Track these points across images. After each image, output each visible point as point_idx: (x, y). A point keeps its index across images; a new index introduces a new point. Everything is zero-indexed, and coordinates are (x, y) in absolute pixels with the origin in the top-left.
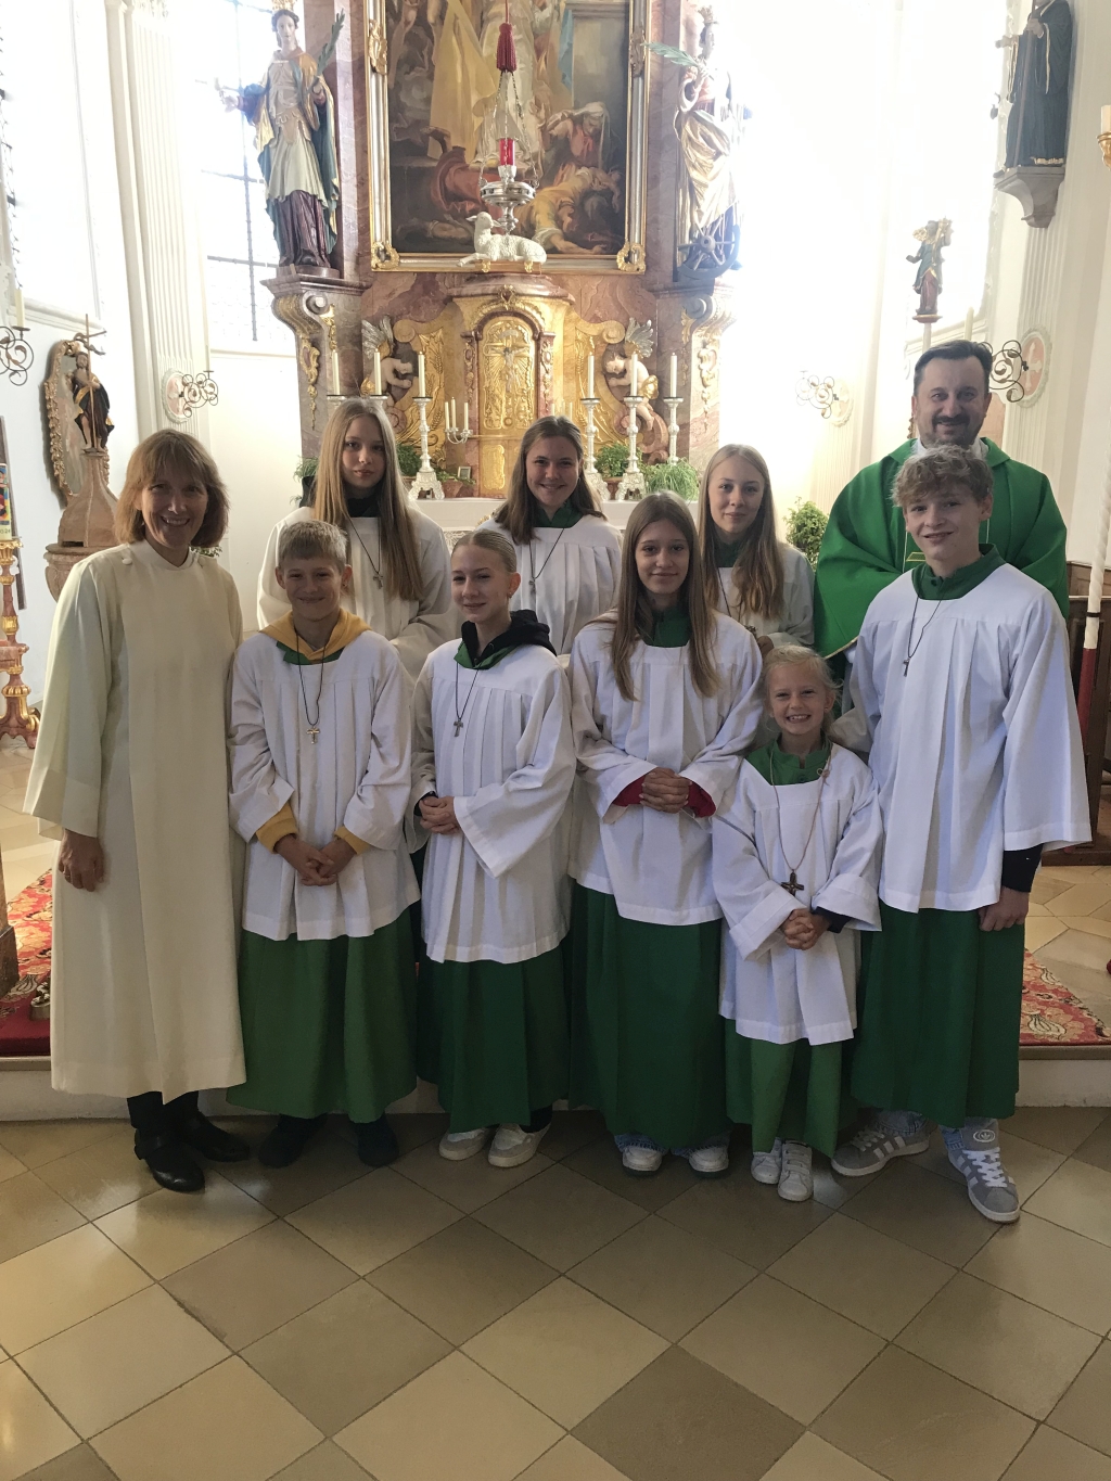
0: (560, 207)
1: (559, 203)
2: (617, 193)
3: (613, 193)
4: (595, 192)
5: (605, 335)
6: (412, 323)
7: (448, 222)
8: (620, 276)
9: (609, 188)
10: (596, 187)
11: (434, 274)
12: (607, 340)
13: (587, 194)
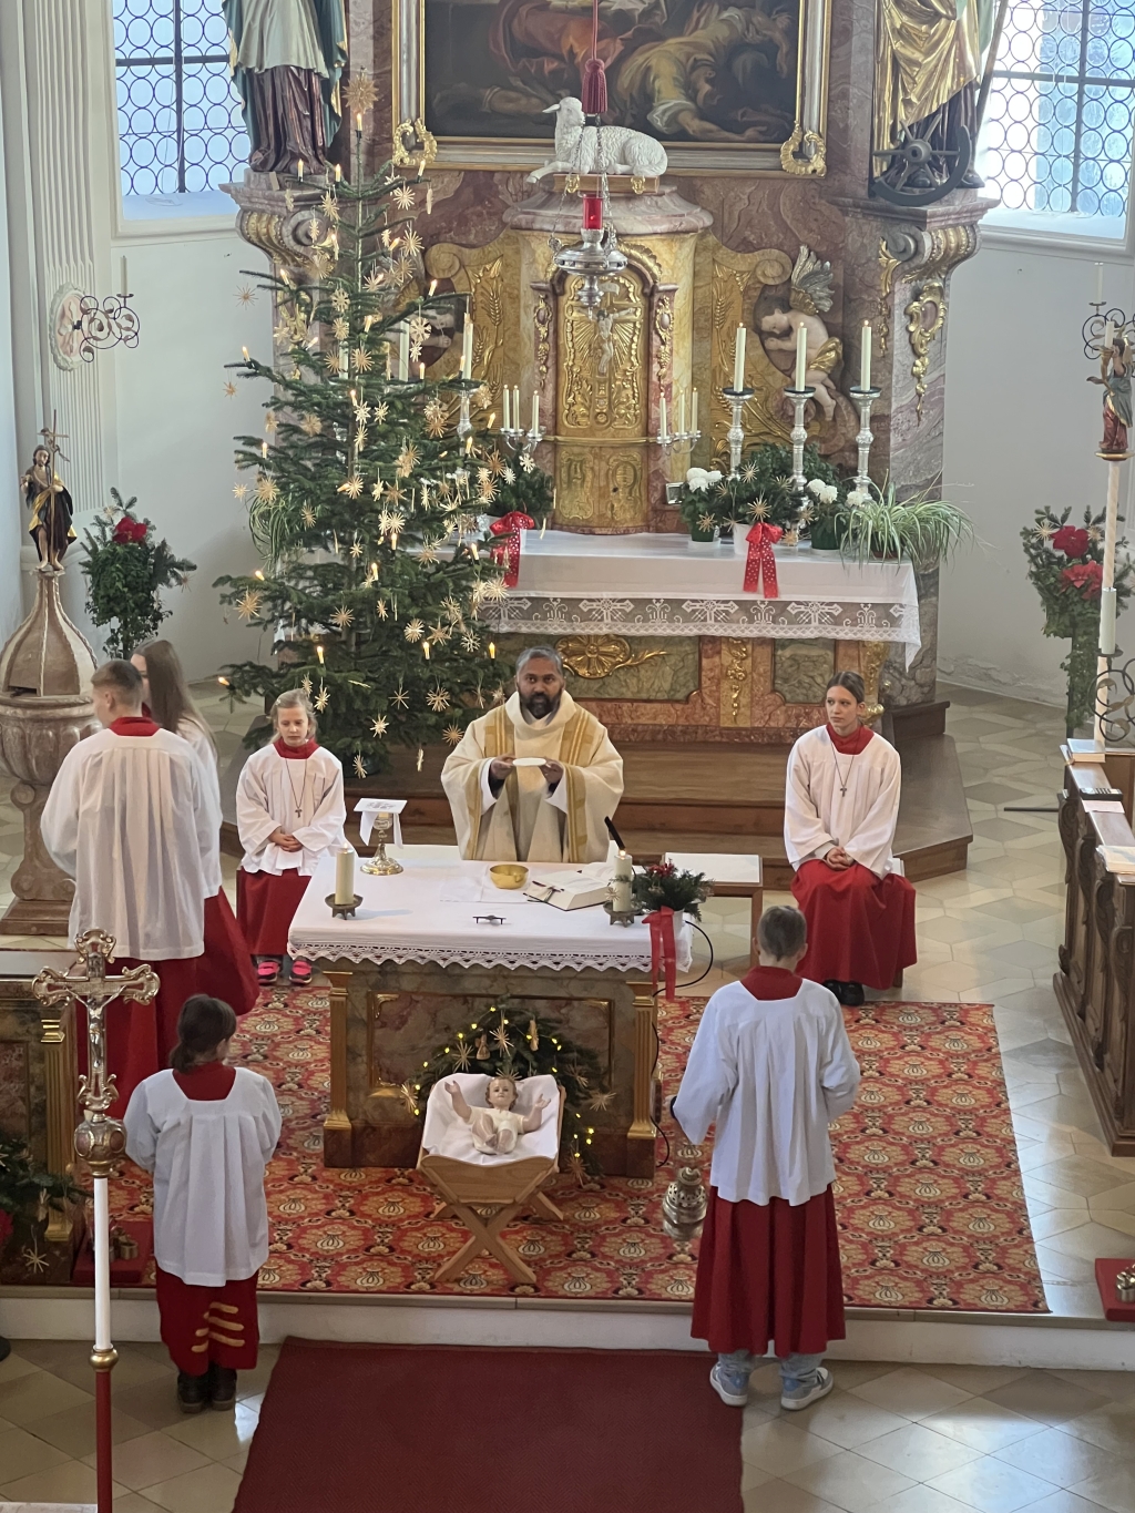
0: (694, 68)
1: (691, 60)
2: (785, 48)
3: (777, 48)
4: (748, 45)
5: (759, 272)
6: (455, 248)
7: (515, 89)
8: (786, 180)
9: (771, 40)
10: (751, 37)
11: (492, 173)
12: (762, 279)
13: (736, 48)
